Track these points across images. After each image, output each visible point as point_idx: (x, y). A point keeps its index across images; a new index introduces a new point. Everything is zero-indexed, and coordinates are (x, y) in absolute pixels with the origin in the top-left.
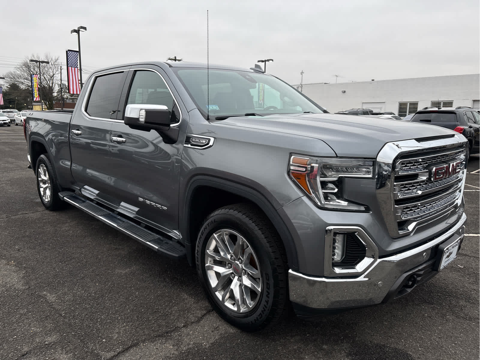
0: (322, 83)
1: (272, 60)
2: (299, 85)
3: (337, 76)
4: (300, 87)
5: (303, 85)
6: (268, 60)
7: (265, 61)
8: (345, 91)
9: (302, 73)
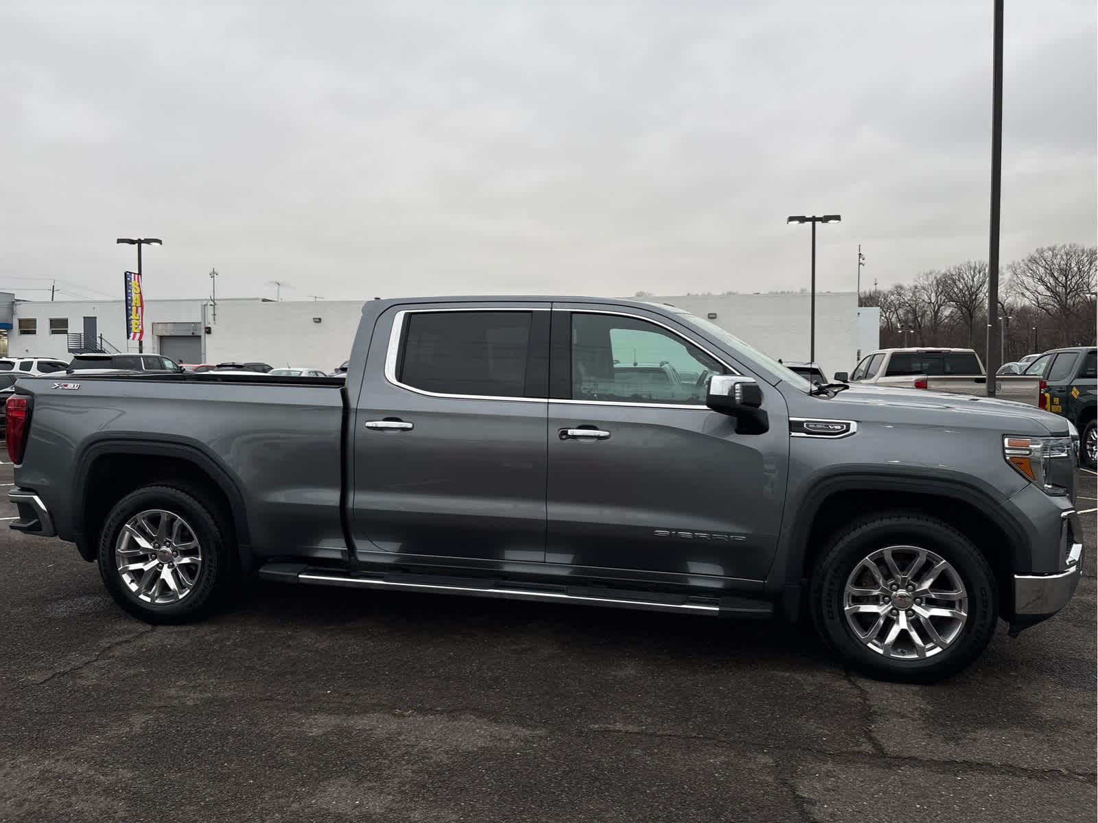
0: (257, 299)
1: (160, 242)
2: (207, 300)
3: (278, 284)
4: (211, 305)
5: (218, 300)
6: (148, 241)
7: (140, 242)
8: (320, 319)
9: (213, 274)
